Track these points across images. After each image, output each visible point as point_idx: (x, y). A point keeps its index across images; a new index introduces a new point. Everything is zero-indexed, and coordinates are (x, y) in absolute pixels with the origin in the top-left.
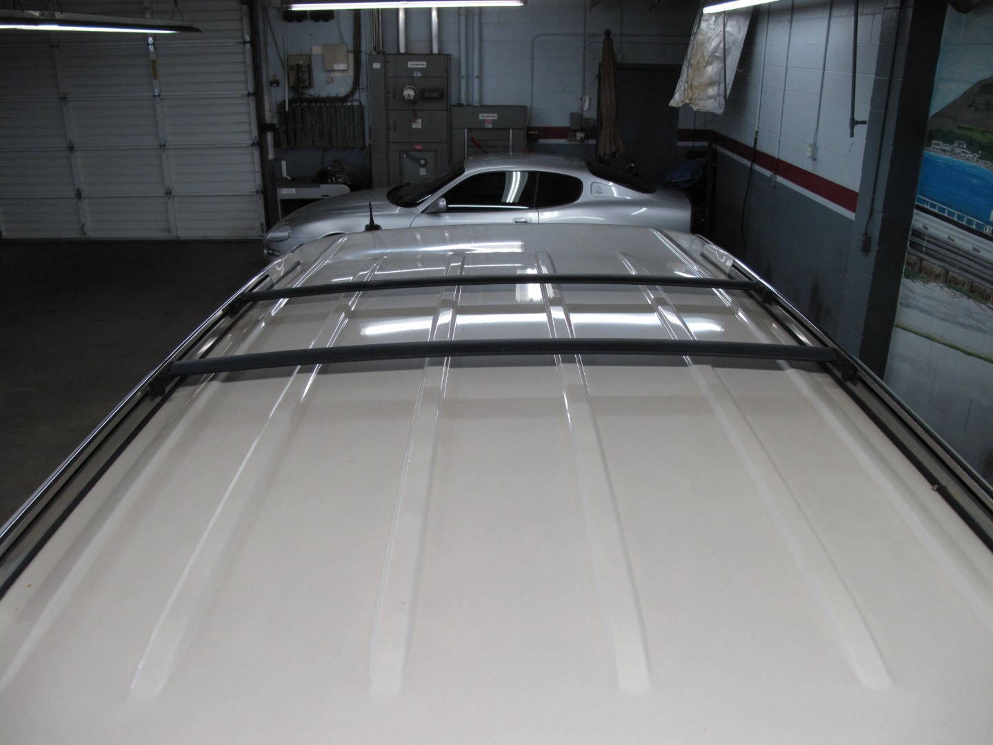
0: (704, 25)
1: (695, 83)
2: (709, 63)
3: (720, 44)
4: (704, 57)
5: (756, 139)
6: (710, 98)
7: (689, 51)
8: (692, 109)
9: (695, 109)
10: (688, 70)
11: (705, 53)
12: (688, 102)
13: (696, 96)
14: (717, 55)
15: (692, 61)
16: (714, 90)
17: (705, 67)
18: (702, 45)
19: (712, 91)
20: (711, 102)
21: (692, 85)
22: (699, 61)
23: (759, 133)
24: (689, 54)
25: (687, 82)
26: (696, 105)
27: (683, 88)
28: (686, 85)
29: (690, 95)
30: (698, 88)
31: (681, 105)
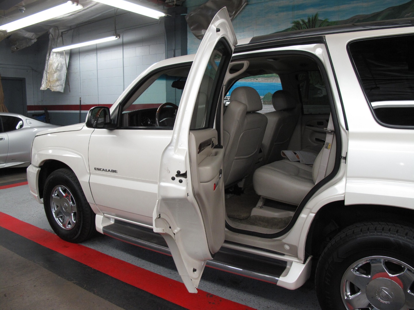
0: (51, 57)
1: (51, 80)
2: (55, 72)
3: (59, 64)
4: (53, 69)
5: (80, 101)
6: (58, 86)
7: (46, 67)
8: (51, 90)
9: (52, 91)
10: (46, 75)
11: (53, 67)
12: (49, 88)
13: (52, 85)
14: (58, 69)
15: (48, 71)
16: (59, 83)
17: (54, 73)
18: (51, 65)
19: (57, 83)
20: (58, 87)
21: (50, 81)
22: (51, 71)
23: (81, 98)
24: (46, 68)
25: (47, 80)
26: (53, 89)
27: (45, 82)
28: (47, 81)
29: (50, 85)
30: (52, 82)
31: (46, 89)
